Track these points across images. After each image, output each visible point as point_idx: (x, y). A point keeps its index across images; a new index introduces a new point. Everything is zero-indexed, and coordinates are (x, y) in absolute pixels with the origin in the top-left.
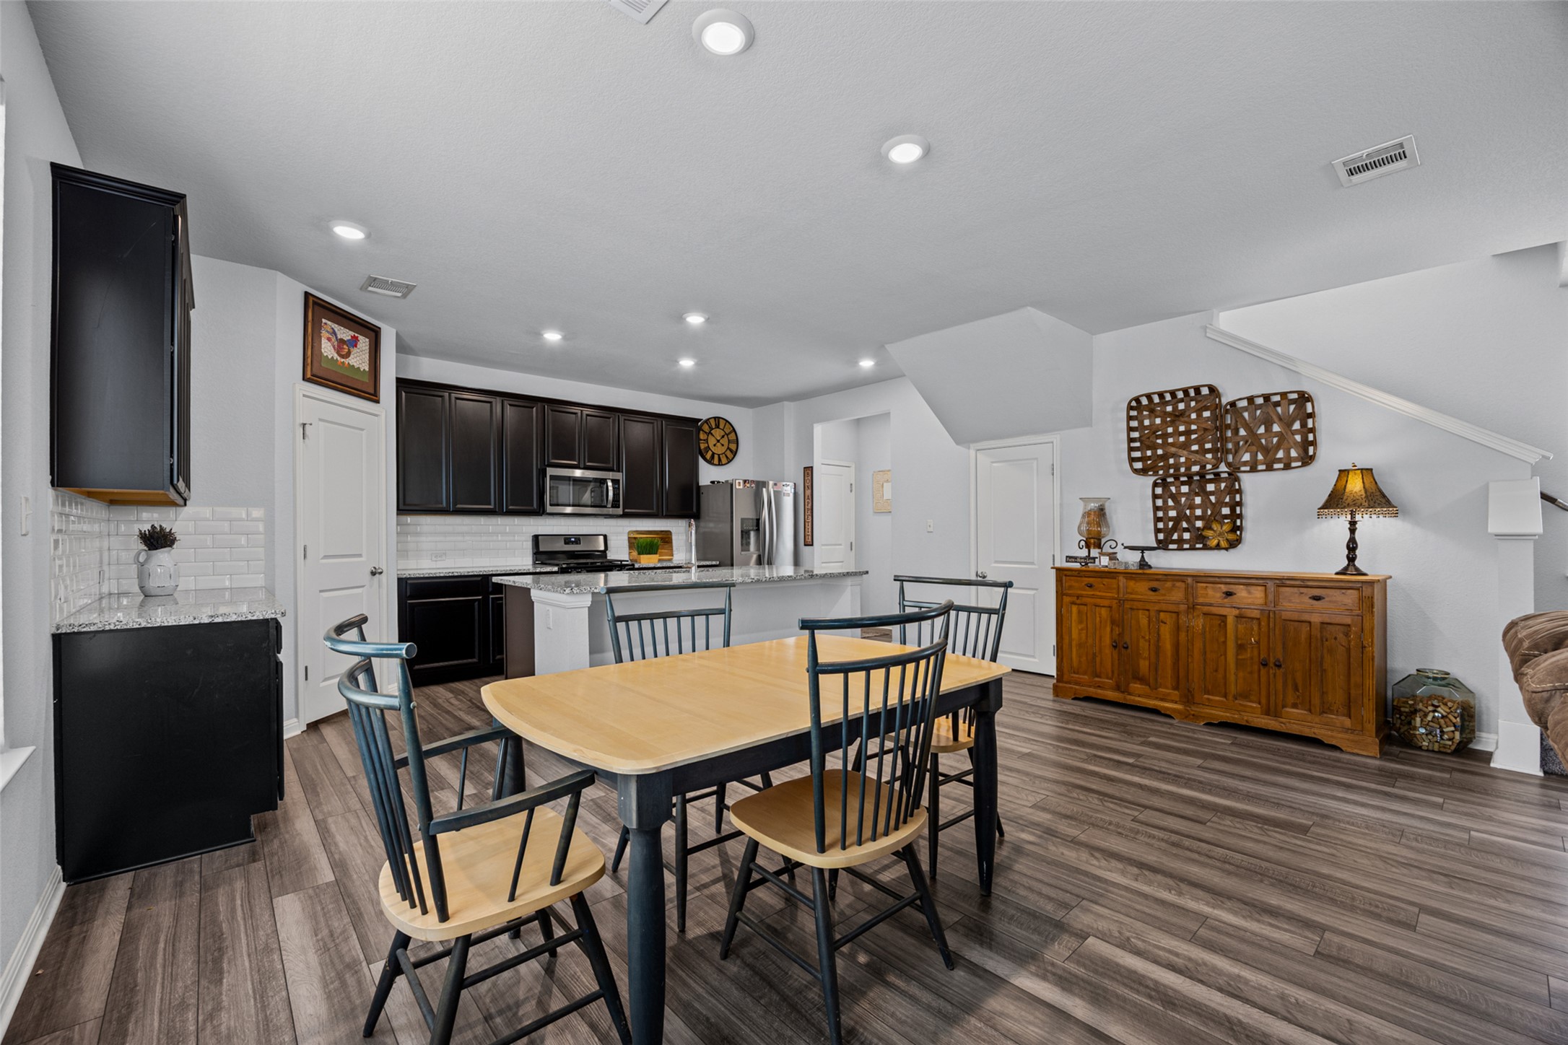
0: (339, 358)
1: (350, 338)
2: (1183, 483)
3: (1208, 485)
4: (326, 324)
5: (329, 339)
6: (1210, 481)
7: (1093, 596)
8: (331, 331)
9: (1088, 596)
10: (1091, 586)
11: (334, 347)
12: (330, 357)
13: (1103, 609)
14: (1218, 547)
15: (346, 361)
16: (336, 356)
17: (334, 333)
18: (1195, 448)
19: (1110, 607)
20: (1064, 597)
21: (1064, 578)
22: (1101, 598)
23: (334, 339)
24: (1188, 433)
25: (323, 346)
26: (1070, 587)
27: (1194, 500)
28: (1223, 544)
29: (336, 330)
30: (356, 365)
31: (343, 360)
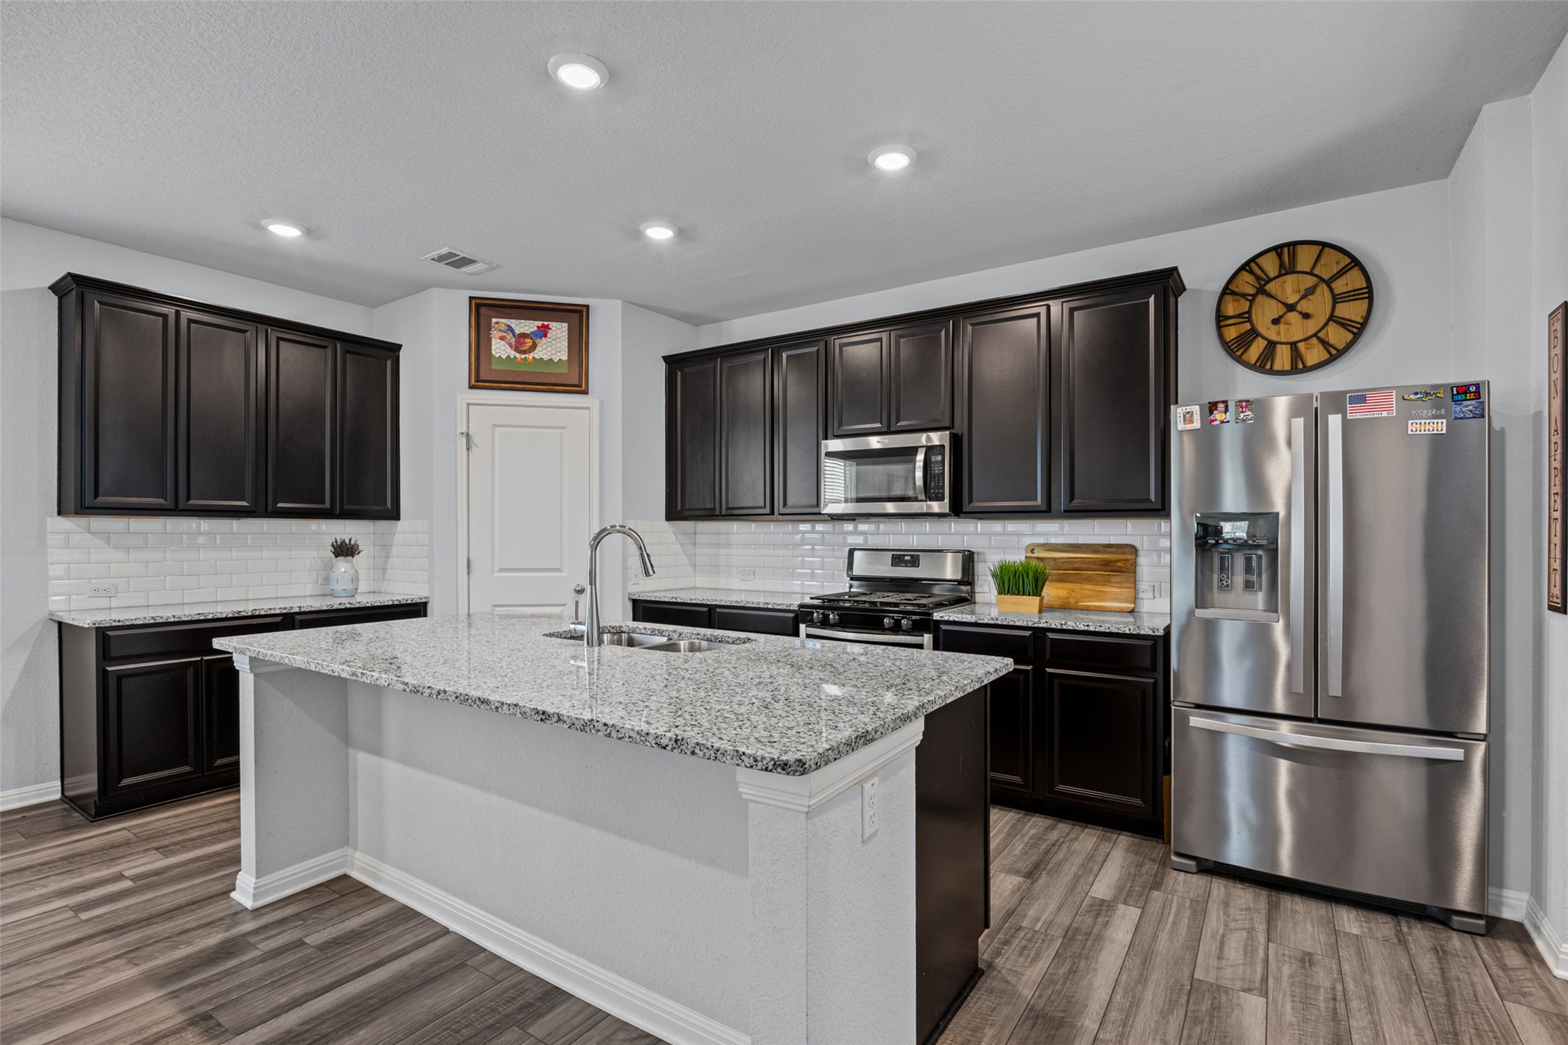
0: (518, 355)
1: (536, 329)
4: (497, 323)
5: (502, 338)
8: (506, 328)
11: (511, 346)
12: (504, 357)
15: (530, 356)
16: (513, 354)
17: (510, 329)
23: (509, 336)
25: (493, 347)
29: (513, 326)
30: (546, 358)
31: (523, 356)
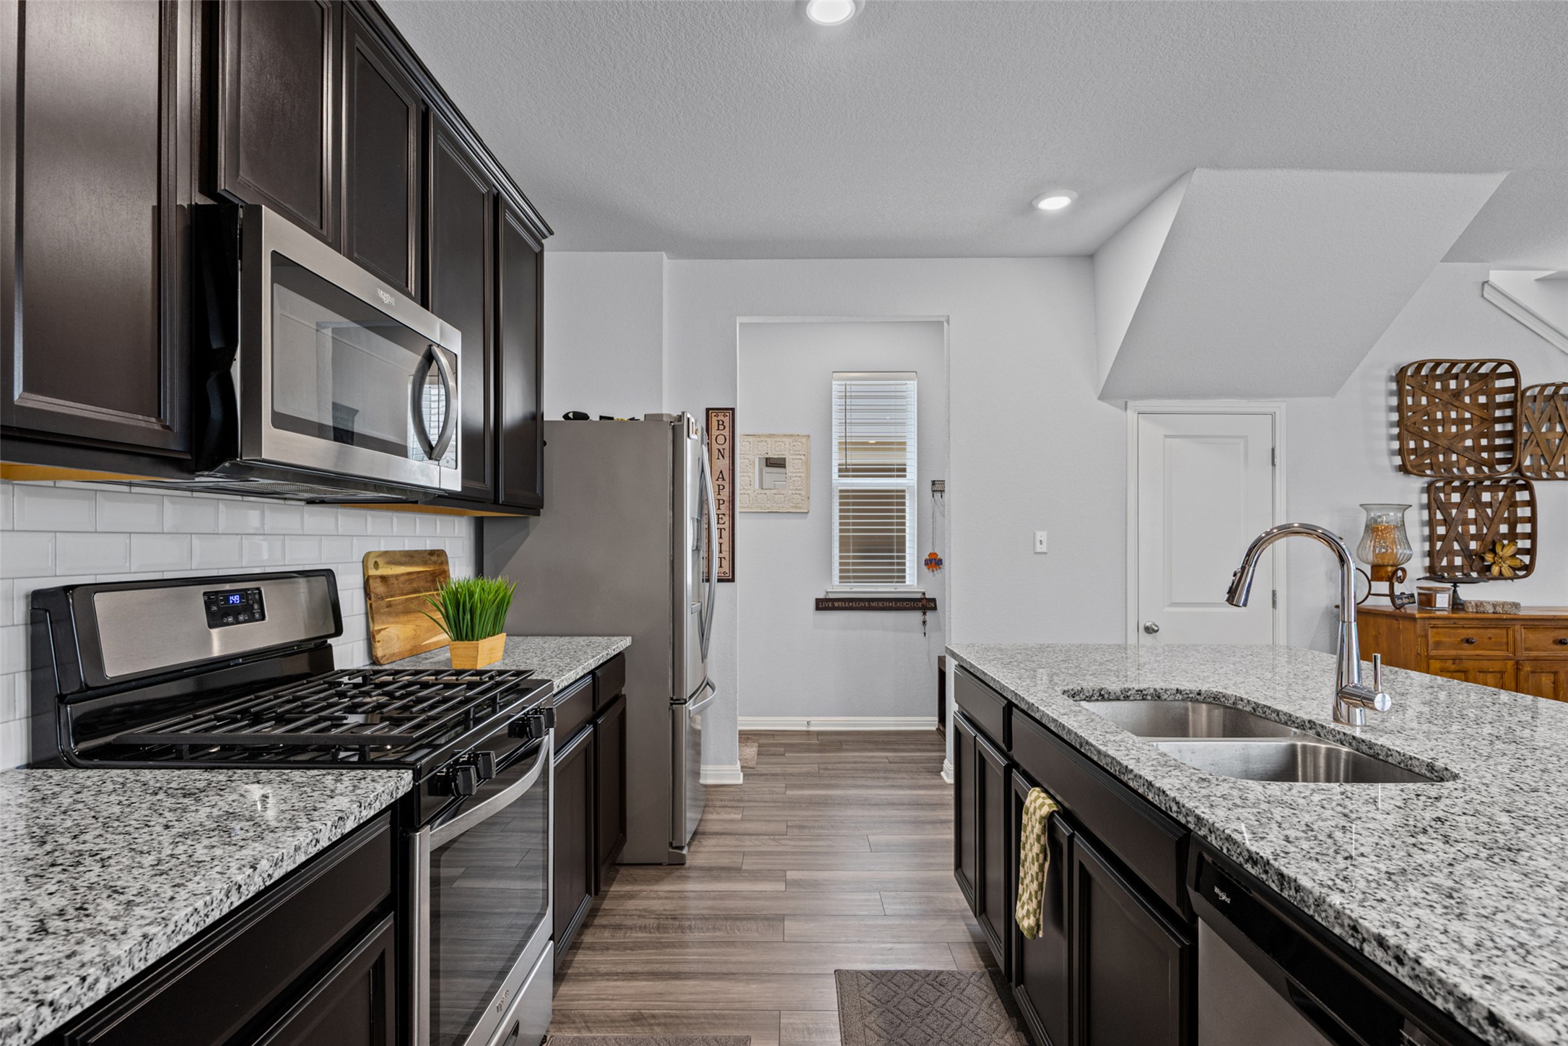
2: (1455, 490)
3: (1484, 494)
6: (1487, 489)
7: (1478, 658)
9: (1469, 658)
10: (1468, 641)
13: (1490, 675)
14: (1501, 577)
18: (1469, 443)
19: (1502, 673)
20: (1432, 662)
21: (1430, 630)
22: (1490, 659)
24: (1460, 422)
26: (1438, 645)
27: (1467, 513)
28: (1507, 572)
